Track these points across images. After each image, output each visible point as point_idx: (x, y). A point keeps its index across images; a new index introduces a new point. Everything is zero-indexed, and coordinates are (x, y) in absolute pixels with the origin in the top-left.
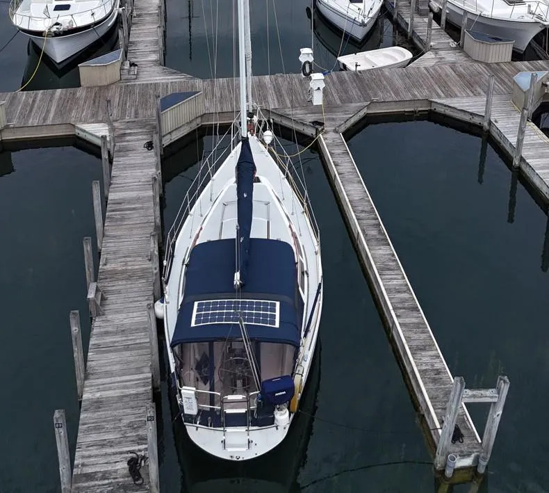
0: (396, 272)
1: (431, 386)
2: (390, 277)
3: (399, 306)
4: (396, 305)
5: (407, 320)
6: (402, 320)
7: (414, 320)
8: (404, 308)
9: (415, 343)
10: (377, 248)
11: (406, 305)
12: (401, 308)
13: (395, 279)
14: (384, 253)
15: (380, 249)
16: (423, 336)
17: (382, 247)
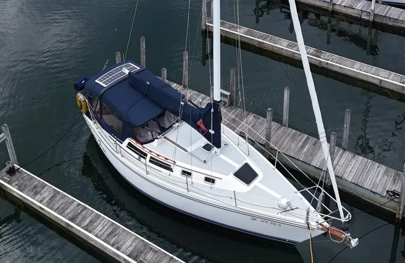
0: (105, 236)
1: (36, 183)
2: (106, 228)
3: (84, 213)
4: (86, 211)
5: (72, 207)
6: (75, 204)
7: (68, 211)
8: (79, 214)
9: (58, 197)
10: (134, 244)
11: (80, 217)
12: (81, 212)
13: (101, 230)
14: (126, 244)
15: (131, 245)
16: (56, 207)
17: (131, 249)
